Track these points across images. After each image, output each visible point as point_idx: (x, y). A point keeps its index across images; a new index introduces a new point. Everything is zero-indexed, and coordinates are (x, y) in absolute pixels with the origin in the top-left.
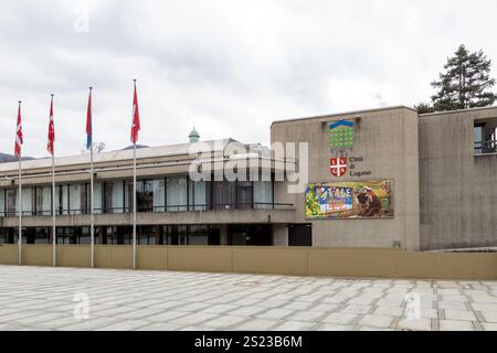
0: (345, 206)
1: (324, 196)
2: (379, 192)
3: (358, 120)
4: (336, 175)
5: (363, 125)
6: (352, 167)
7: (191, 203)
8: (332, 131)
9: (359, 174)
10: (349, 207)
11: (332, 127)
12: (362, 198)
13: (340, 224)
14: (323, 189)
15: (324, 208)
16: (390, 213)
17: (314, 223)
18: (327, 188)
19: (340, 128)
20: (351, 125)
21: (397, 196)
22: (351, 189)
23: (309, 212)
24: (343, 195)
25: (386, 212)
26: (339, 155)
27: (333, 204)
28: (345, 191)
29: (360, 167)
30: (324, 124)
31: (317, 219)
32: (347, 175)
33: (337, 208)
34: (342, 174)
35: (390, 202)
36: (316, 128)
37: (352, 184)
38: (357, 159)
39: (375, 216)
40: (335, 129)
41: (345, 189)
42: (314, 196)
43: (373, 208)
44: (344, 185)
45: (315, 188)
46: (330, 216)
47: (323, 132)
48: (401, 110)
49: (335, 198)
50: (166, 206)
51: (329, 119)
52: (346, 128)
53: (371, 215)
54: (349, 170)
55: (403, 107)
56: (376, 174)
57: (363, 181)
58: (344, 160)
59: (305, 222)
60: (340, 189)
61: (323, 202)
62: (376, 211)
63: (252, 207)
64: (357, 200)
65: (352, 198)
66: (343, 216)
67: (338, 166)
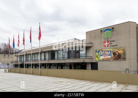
0: (108, 57)
1: (102, 54)
2: (120, 52)
3: (113, 28)
4: (105, 47)
5: (114, 30)
6: (111, 44)
7: (64, 57)
8: (104, 33)
9: (113, 46)
10: (110, 57)
11: (104, 31)
12: (114, 54)
13: (107, 63)
14: (101, 52)
15: (101, 58)
16: (124, 59)
17: (98, 62)
18: (102, 51)
19: (107, 31)
20: (110, 30)
21: (127, 53)
22: (110, 51)
23: (97, 59)
24: (108, 53)
25: (123, 58)
26: (106, 40)
27: (104, 56)
28: (108, 52)
29: (113, 44)
30: (102, 31)
31: (99, 61)
32: (109, 47)
33: (106, 57)
34: (107, 46)
35: (124, 55)
36: (99, 33)
37: (111, 49)
38: (112, 41)
39: (119, 60)
40: (105, 32)
41: (108, 51)
42: (98, 54)
43: (118, 57)
44: (108, 50)
45: (99, 51)
46: (103, 60)
47: (101, 33)
48: (129, 23)
49: (105, 54)
50: (58, 58)
51: (103, 29)
52: (109, 31)
53: (118, 59)
54: (110, 45)
55: (129, 22)
56: (119, 46)
57: (115, 48)
58: (108, 42)
59: (96, 62)
60: (107, 51)
61: (101, 56)
62: (120, 58)
63: (80, 58)
64: (112, 54)
65: (111, 54)
66: (108, 60)
67: (106, 44)
